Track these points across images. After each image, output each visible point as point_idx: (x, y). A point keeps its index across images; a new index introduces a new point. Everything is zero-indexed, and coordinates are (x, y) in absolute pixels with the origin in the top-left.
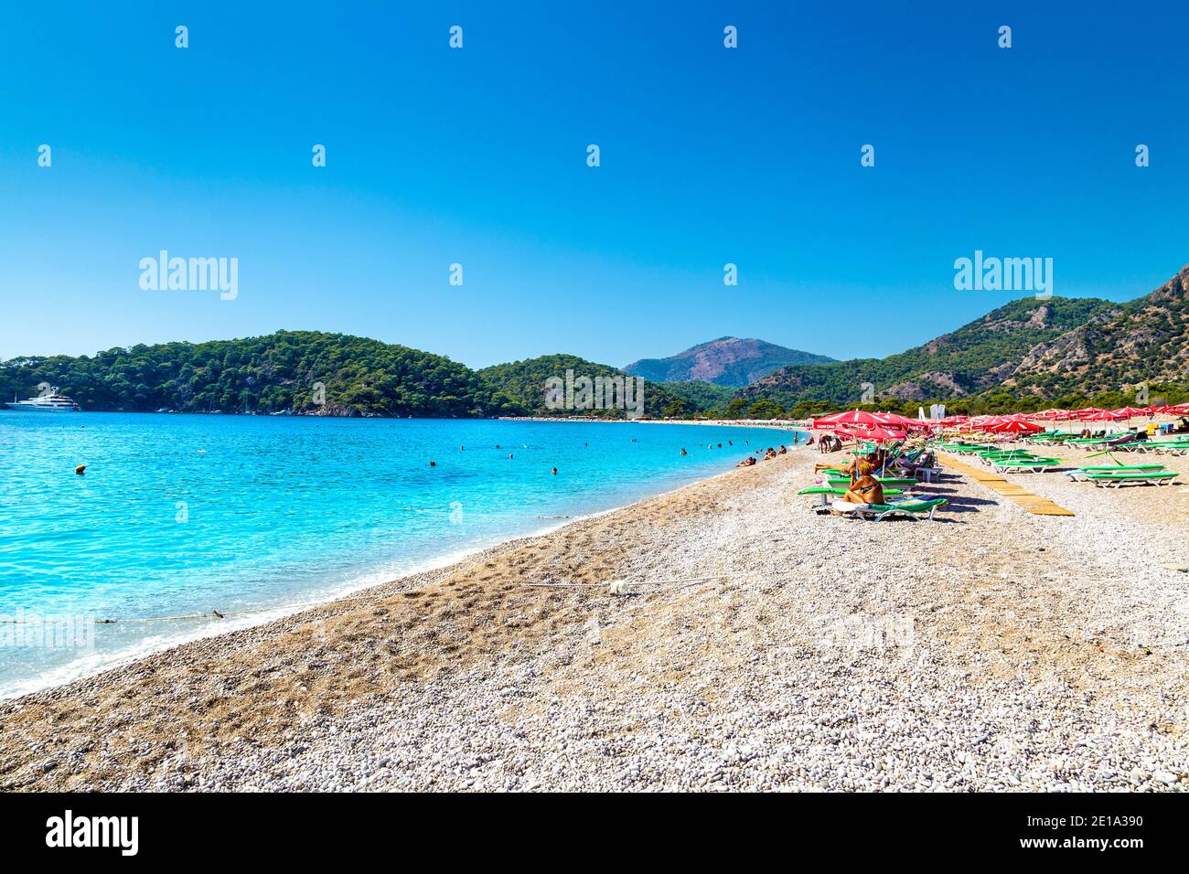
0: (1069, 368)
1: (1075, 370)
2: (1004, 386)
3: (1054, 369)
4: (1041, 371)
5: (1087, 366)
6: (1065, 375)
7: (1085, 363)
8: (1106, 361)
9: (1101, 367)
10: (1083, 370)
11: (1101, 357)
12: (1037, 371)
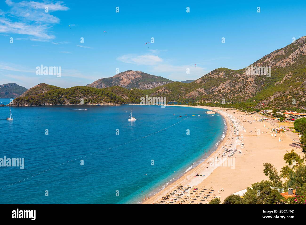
0: (227, 90)
1: (228, 91)
2: (215, 94)
3: (224, 91)
4: (222, 91)
5: (230, 90)
6: (226, 92)
7: (229, 90)
8: (233, 89)
9: (232, 90)
10: (229, 91)
11: (232, 88)
12: (221, 91)
